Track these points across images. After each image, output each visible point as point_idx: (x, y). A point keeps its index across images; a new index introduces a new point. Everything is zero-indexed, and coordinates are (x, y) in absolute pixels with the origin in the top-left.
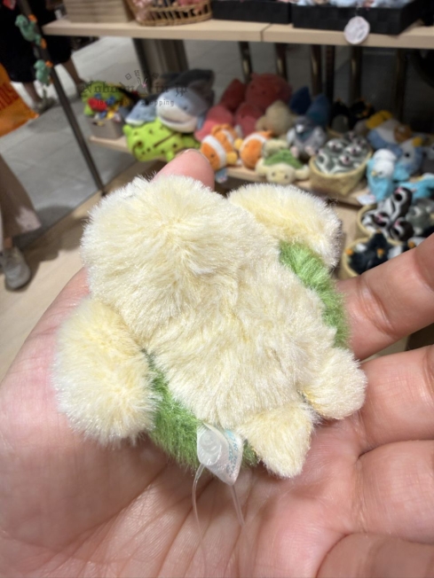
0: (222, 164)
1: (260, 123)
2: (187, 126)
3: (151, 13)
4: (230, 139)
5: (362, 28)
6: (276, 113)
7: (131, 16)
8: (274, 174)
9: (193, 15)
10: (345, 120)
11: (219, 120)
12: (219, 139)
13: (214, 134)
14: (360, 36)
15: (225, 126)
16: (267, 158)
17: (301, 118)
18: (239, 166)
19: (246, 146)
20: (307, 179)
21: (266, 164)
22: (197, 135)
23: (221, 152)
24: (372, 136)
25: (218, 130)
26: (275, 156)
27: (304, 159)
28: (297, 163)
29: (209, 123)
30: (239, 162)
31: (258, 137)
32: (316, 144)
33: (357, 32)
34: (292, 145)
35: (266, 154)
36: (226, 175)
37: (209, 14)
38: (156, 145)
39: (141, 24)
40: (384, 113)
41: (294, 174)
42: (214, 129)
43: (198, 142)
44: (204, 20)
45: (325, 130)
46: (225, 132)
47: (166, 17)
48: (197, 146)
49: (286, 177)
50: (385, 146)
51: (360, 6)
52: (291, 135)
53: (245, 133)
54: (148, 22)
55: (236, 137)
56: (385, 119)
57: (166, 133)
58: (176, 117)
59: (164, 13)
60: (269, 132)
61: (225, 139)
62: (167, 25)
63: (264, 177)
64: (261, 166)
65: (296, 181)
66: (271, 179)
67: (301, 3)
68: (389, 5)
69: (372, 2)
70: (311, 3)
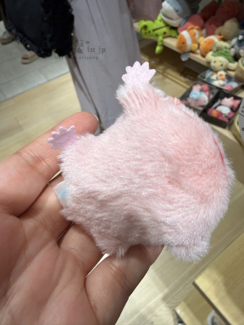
0: (188, 49)
1: (218, 30)
2: (174, 23)
4: (197, 36)
8: (215, 62)
11: (195, 23)
12: (190, 34)
16: (215, 52)
18: (197, 54)
19: (205, 42)
20: (234, 70)
21: (213, 55)
22: (179, 30)
23: (189, 42)
25: (192, 29)
26: (220, 52)
27: (236, 58)
28: (232, 59)
29: (188, 23)
30: (198, 51)
31: (214, 38)
34: (233, 47)
35: (215, 49)
36: (188, 57)
38: (154, 30)
41: (227, 65)
46: (195, 31)
49: (222, 65)
52: (234, 41)
53: (208, 34)
58: (170, 15)
60: (222, 37)
61: (194, 35)
63: (209, 63)
64: (210, 56)
65: (227, 69)
66: (212, 64)
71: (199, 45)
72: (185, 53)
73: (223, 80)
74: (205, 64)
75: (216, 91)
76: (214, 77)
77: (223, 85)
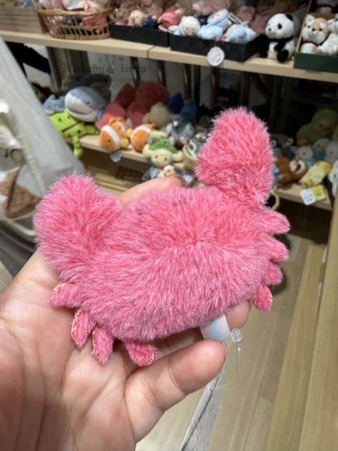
0: (117, 147)
1: (146, 118)
2: (89, 117)
3: (62, 29)
4: (123, 129)
5: (219, 55)
6: (158, 111)
7: (45, 29)
8: (156, 157)
9: (95, 33)
11: (115, 114)
12: (114, 128)
13: (111, 125)
14: (218, 60)
15: (119, 118)
16: (151, 144)
17: (176, 116)
18: (130, 150)
19: (136, 135)
20: (181, 161)
21: (150, 149)
22: (97, 124)
23: (116, 138)
25: (114, 121)
26: (157, 143)
27: (179, 146)
28: (174, 149)
29: (106, 116)
30: (130, 146)
31: (145, 128)
32: (187, 135)
33: (216, 57)
35: (150, 141)
36: (120, 156)
37: (108, 34)
38: (64, 131)
39: (54, 37)
41: (171, 157)
42: (111, 120)
43: (98, 130)
44: (104, 38)
45: (194, 125)
46: (119, 123)
47: (74, 33)
48: (97, 133)
49: (166, 159)
51: (218, 39)
52: (169, 128)
53: (135, 125)
54: (59, 36)
55: (127, 128)
57: (72, 122)
58: (80, 109)
59: (72, 30)
60: (153, 125)
61: (120, 128)
62: (75, 39)
63: (149, 159)
64: (147, 150)
65: (173, 162)
66: (154, 160)
67: (177, 33)
68: (237, 40)
69: (226, 38)
70: (183, 34)
71: (129, 139)
72: (114, 152)
74: (144, 161)
76: (161, 174)
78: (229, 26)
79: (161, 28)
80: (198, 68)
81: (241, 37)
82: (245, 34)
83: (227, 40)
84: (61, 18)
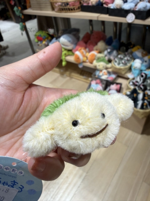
0: (81, 61)
1: (95, 48)
2: (70, 47)
3: (60, 8)
5: (132, 17)
6: (101, 45)
7: (53, 9)
8: (99, 66)
9: (74, 10)
10: (125, 48)
11: (81, 46)
12: (80, 53)
13: (79, 51)
14: (132, 20)
15: (83, 48)
16: (97, 60)
19: (90, 56)
20: (110, 68)
21: (97, 62)
22: (73, 51)
23: (81, 57)
24: (134, 54)
26: (100, 59)
27: (110, 61)
28: (107, 62)
29: (77, 47)
30: (87, 61)
31: (94, 53)
32: (114, 56)
34: (106, 56)
35: (96, 58)
36: (82, 65)
37: (80, 10)
39: (56, 12)
40: (138, 47)
41: (106, 66)
42: (79, 49)
44: (78, 12)
45: (117, 51)
46: (83, 50)
49: (103, 67)
50: (138, 58)
51: (132, 9)
52: (106, 52)
53: (90, 51)
54: (59, 11)
56: (138, 49)
58: (66, 44)
59: (64, 9)
60: (98, 51)
62: (65, 12)
63: (96, 67)
64: (95, 63)
65: (107, 68)
66: (98, 67)
67: (112, 7)
68: (142, 9)
69: (136, 8)
70: (115, 8)
71: (87, 57)
72: (80, 63)
73: (106, 74)
75: (105, 82)
76: (101, 74)
77: (108, 78)
78: (138, 3)
79: (105, 6)
80: (121, 24)
81: (144, 8)
82: (146, 6)
83: (137, 9)
84: (60, 4)
